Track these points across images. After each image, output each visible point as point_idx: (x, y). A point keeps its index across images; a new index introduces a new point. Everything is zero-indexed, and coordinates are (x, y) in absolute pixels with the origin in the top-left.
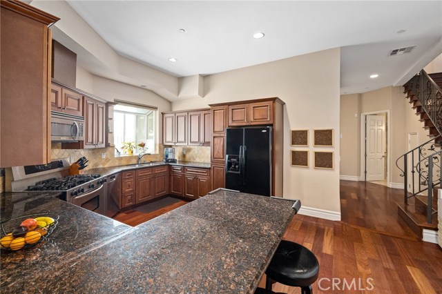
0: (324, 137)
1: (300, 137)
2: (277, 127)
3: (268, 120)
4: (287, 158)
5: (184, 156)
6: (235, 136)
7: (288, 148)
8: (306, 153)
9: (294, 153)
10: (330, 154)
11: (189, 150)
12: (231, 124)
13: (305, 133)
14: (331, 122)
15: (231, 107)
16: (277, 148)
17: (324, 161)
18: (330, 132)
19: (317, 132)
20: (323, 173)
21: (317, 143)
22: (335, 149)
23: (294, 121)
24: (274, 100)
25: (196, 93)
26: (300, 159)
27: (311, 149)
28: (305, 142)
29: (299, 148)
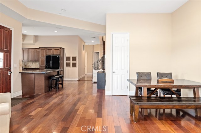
0: (74, 59)
1: (68, 59)
2: (61, 56)
3: (59, 53)
4: (65, 65)
7: (65, 62)
9: (67, 63)
10: (76, 63)
12: (47, 54)
13: (70, 57)
14: (76, 55)
15: (47, 49)
16: (61, 62)
17: (74, 65)
18: (76, 57)
19: (73, 57)
20: (74, 68)
22: (77, 62)
23: (67, 54)
24: (61, 48)
26: (68, 65)
27: (71, 62)
28: (70, 60)
29: (68, 62)
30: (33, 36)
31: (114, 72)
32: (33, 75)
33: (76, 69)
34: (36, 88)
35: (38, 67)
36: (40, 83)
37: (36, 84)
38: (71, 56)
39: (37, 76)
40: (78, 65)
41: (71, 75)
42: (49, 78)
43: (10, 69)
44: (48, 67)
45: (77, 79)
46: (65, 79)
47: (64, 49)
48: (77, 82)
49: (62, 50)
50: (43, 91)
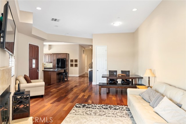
0: (76, 61)
1: (72, 61)
2: (67, 59)
3: (65, 58)
4: (70, 65)
6: (58, 60)
7: (70, 63)
8: (73, 64)
11: (45, 64)
12: (57, 58)
13: (73, 60)
14: (77, 58)
15: (57, 55)
16: (67, 63)
17: (76, 65)
18: (77, 60)
19: (75, 60)
20: (76, 68)
22: (78, 63)
23: (71, 58)
24: (66, 54)
25: (47, 49)
26: (72, 65)
27: (74, 63)
28: (73, 62)
29: (72, 63)
30: (48, 46)
31: (98, 70)
32: (50, 72)
33: (77, 69)
34: (52, 80)
35: (52, 67)
36: (54, 77)
37: (52, 77)
39: (52, 73)
40: (79, 66)
41: (74, 72)
42: (59, 74)
43: (38, 68)
44: (58, 67)
45: (78, 76)
46: (70, 75)
47: (69, 54)
48: (78, 78)
49: (67, 55)
50: (56, 82)
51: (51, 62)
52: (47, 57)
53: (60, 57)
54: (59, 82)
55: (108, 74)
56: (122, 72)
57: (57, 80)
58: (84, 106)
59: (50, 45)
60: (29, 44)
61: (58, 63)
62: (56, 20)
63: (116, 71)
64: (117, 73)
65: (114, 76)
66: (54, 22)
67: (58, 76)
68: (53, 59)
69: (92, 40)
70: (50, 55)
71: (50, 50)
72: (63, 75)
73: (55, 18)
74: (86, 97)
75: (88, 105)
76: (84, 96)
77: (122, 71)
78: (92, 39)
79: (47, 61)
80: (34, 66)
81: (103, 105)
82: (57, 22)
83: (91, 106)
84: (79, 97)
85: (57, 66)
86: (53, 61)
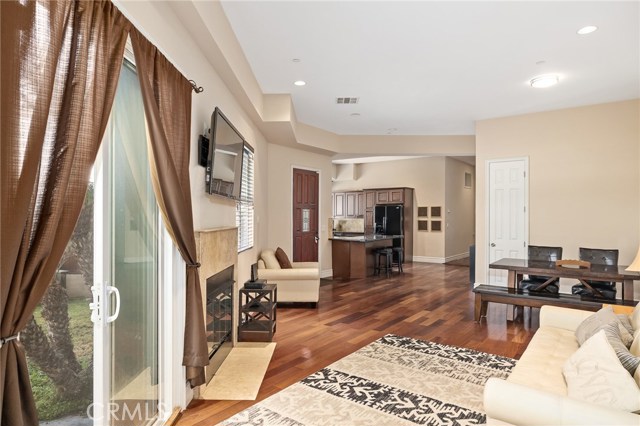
0: (436, 211)
1: (423, 211)
2: (407, 205)
3: (401, 201)
4: (415, 226)
5: (340, 227)
6: (380, 210)
7: (416, 219)
8: (426, 222)
9: (419, 222)
10: (440, 222)
11: (345, 222)
12: (378, 202)
13: (426, 208)
14: (441, 203)
15: (378, 192)
16: (406, 219)
17: (436, 226)
18: (439, 208)
19: (432, 208)
20: (436, 234)
21: (433, 215)
22: (442, 219)
23: (419, 201)
24: (404, 188)
25: (351, 177)
26: (422, 226)
27: (429, 219)
28: (426, 215)
29: (422, 219)
30: (353, 167)
31: (493, 245)
32: (348, 244)
33: (440, 237)
34: (352, 267)
35: (362, 230)
36: (359, 259)
37: (352, 259)
38: (429, 206)
39: (353, 247)
40: (447, 228)
41: (428, 249)
42: (374, 251)
43: (317, 233)
44: (379, 231)
45: (442, 260)
46: (416, 258)
47: (413, 189)
48: (443, 268)
49: (408, 192)
50: (363, 274)
51: (361, 216)
52: (351, 199)
53: (385, 199)
54: (375, 275)
55: (526, 258)
56: (585, 253)
57: (368, 268)
58: (403, 343)
59: (358, 165)
60: (295, 170)
61: (379, 219)
62: (347, 101)
63: (559, 251)
64: (559, 257)
65: (548, 268)
66: (344, 106)
67: (371, 257)
68: (364, 204)
69: (473, 138)
70: (357, 194)
71: (360, 180)
72: (385, 255)
73: (344, 97)
74: (427, 324)
75: (418, 342)
76: (424, 319)
77: (583, 251)
78: (474, 136)
79: (351, 212)
80: (306, 227)
81: (464, 350)
82: (353, 105)
83: (425, 346)
84: (406, 320)
85: (377, 229)
86: (364, 213)
